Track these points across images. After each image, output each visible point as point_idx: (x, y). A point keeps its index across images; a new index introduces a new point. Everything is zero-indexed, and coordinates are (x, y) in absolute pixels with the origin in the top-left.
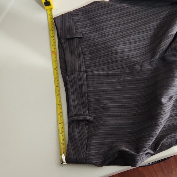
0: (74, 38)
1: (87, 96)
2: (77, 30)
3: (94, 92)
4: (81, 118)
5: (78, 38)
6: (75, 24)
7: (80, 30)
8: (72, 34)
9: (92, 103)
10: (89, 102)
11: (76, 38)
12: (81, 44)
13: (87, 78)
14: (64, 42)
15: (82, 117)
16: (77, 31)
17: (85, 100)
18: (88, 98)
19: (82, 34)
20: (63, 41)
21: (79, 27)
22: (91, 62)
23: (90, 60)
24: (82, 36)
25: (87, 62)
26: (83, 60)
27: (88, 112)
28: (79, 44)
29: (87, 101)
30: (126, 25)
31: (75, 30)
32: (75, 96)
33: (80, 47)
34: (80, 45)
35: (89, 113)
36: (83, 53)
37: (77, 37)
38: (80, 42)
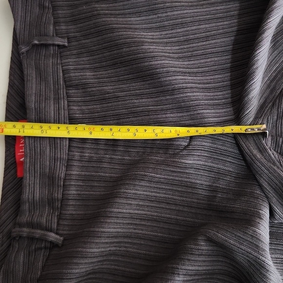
0: (50, 45)
1: (63, 185)
2: (57, 28)
3: (80, 180)
4: (38, 233)
5: (59, 46)
6: (55, 12)
7: (63, 27)
8: (46, 35)
9: (71, 203)
10: (64, 199)
11: (54, 45)
12: (64, 61)
13: (69, 146)
14: (27, 51)
15: (39, 231)
16: (56, 30)
17: (56, 195)
18: (63, 191)
19: (68, 39)
20: (24, 49)
21: (62, 20)
22: (84, 108)
23: (80, 104)
24: (66, 44)
25: (75, 108)
26: (66, 102)
27: (58, 222)
28: (59, 60)
29: (60, 196)
30: (165, 33)
31: (51, 28)
32: (38, 180)
33: (60, 67)
34: (62, 64)
35: (58, 224)
36: (65, 81)
37: (57, 43)
38: (61, 57)
